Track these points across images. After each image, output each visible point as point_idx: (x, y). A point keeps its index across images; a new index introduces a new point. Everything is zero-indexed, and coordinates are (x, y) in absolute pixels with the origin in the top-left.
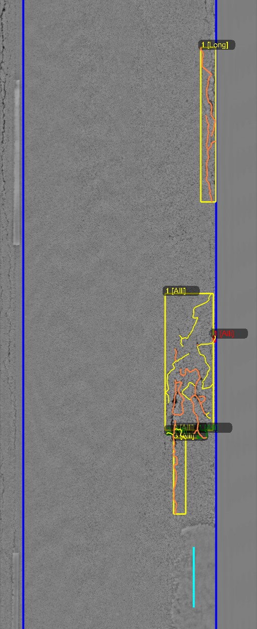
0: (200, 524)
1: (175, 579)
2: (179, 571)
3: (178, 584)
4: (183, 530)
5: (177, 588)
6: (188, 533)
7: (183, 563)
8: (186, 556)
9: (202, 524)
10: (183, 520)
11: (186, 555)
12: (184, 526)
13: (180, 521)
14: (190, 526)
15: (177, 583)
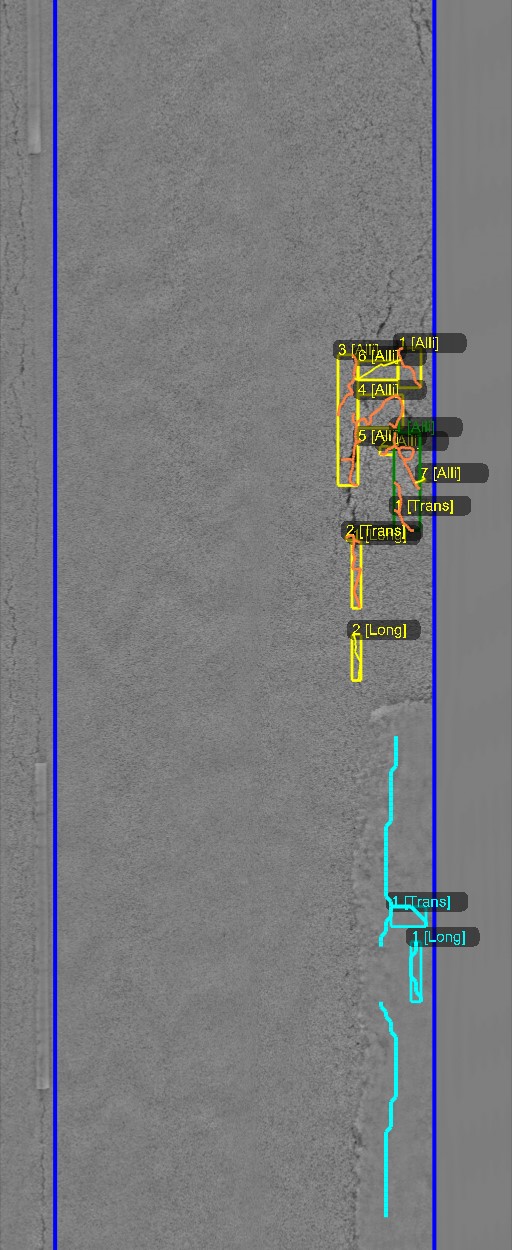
0: (407, 701)
1: (361, 811)
2: (368, 794)
3: (364, 822)
4: (374, 713)
5: (363, 827)
6: (383, 718)
7: (375, 779)
8: (380, 766)
9: (412, 700)
10: (373, 693)
11: (381, 762)
12: (376, 705)
13: (369, 694)
14: (388, 705)
15: (363, 817)
